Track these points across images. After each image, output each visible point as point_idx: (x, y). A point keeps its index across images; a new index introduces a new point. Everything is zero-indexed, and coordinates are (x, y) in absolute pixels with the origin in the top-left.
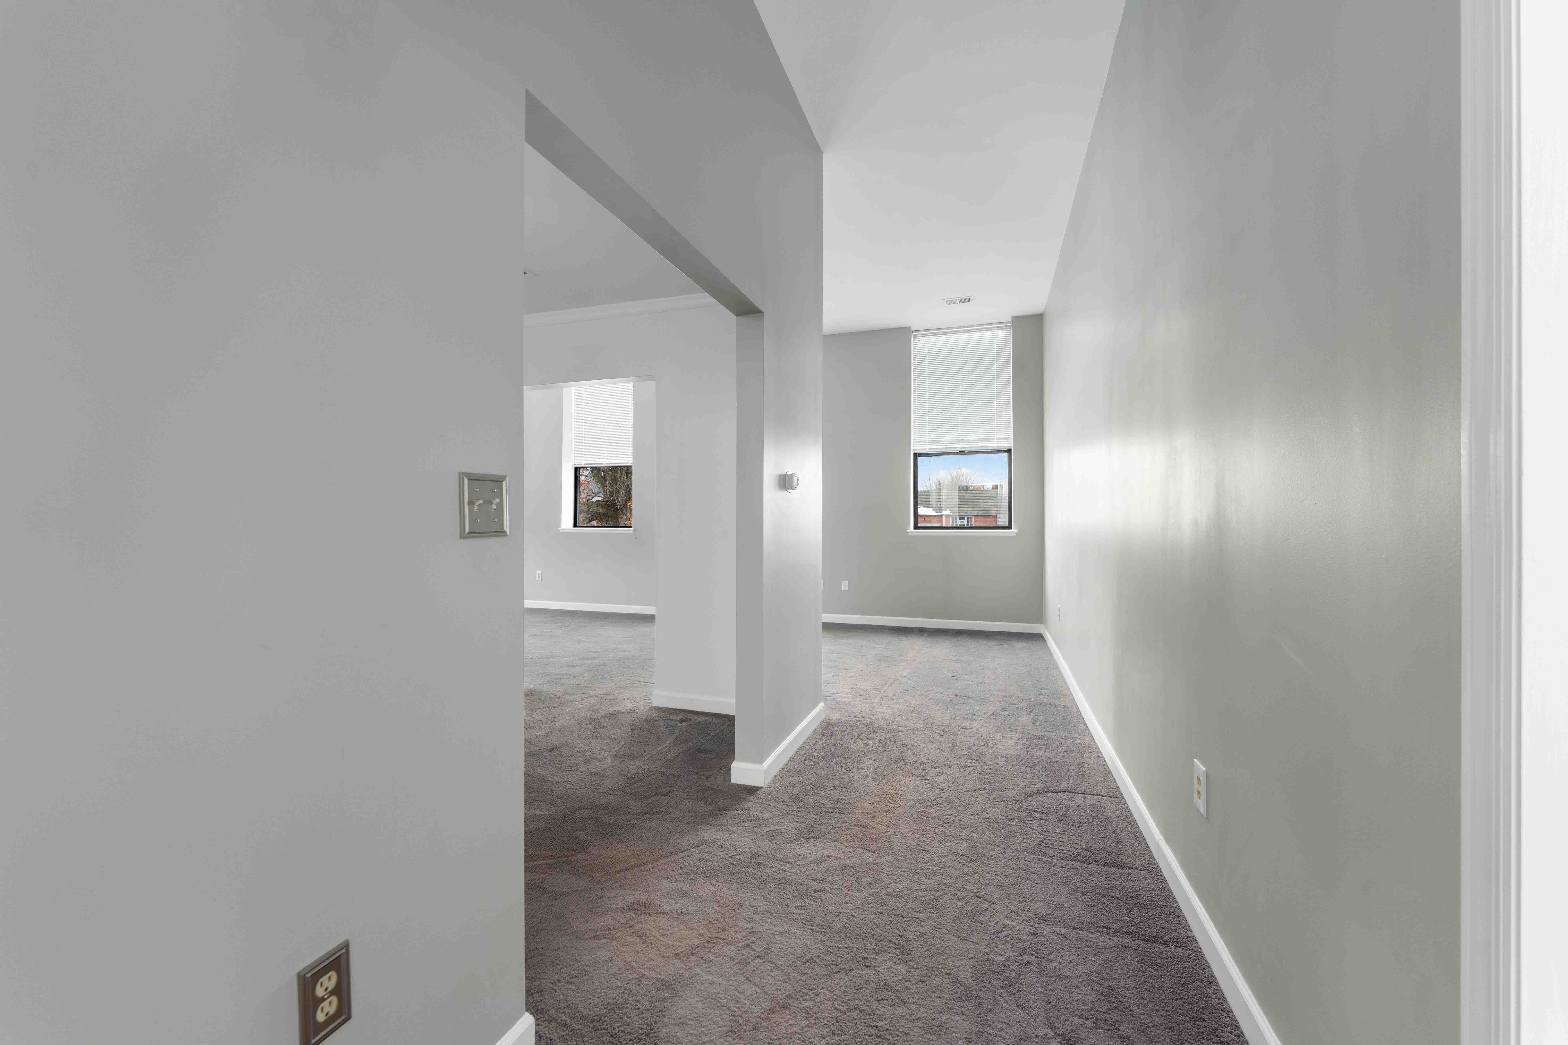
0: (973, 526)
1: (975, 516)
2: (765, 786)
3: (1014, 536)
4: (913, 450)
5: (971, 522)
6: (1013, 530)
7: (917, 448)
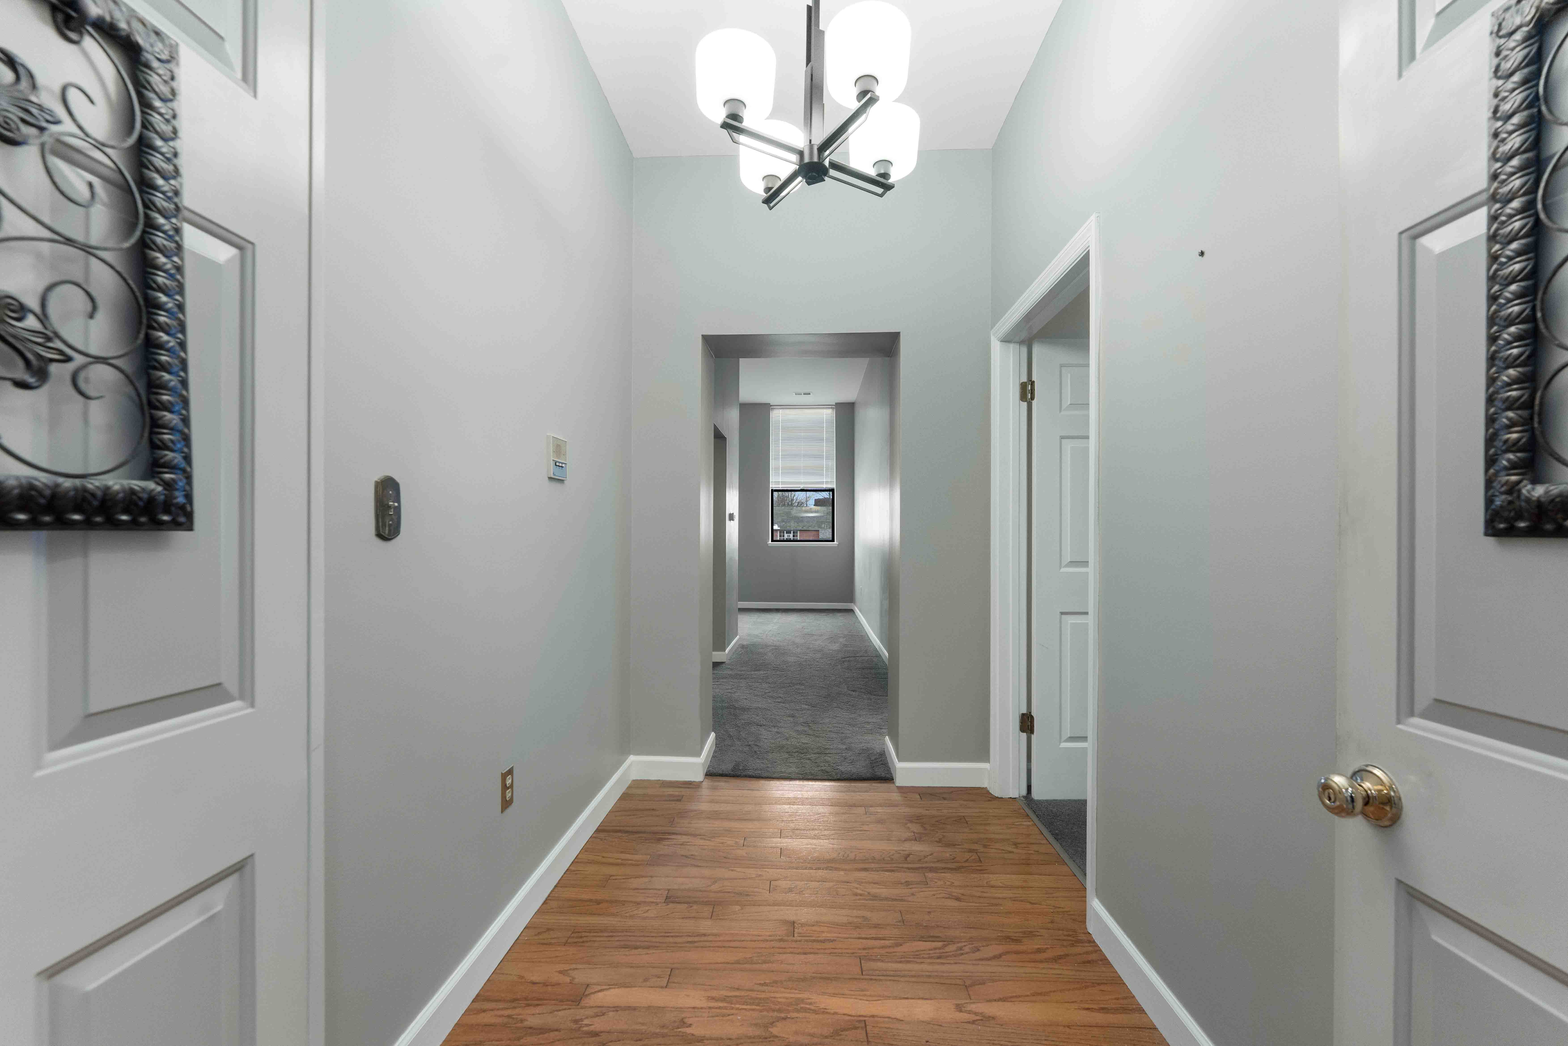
0: (799, 539)
1: (800, 530)
2: (727, 662)
3: (836, 547)
4: (771, 487)
5: (797, 536)
6: (835, 543)
7: (774, 486)
